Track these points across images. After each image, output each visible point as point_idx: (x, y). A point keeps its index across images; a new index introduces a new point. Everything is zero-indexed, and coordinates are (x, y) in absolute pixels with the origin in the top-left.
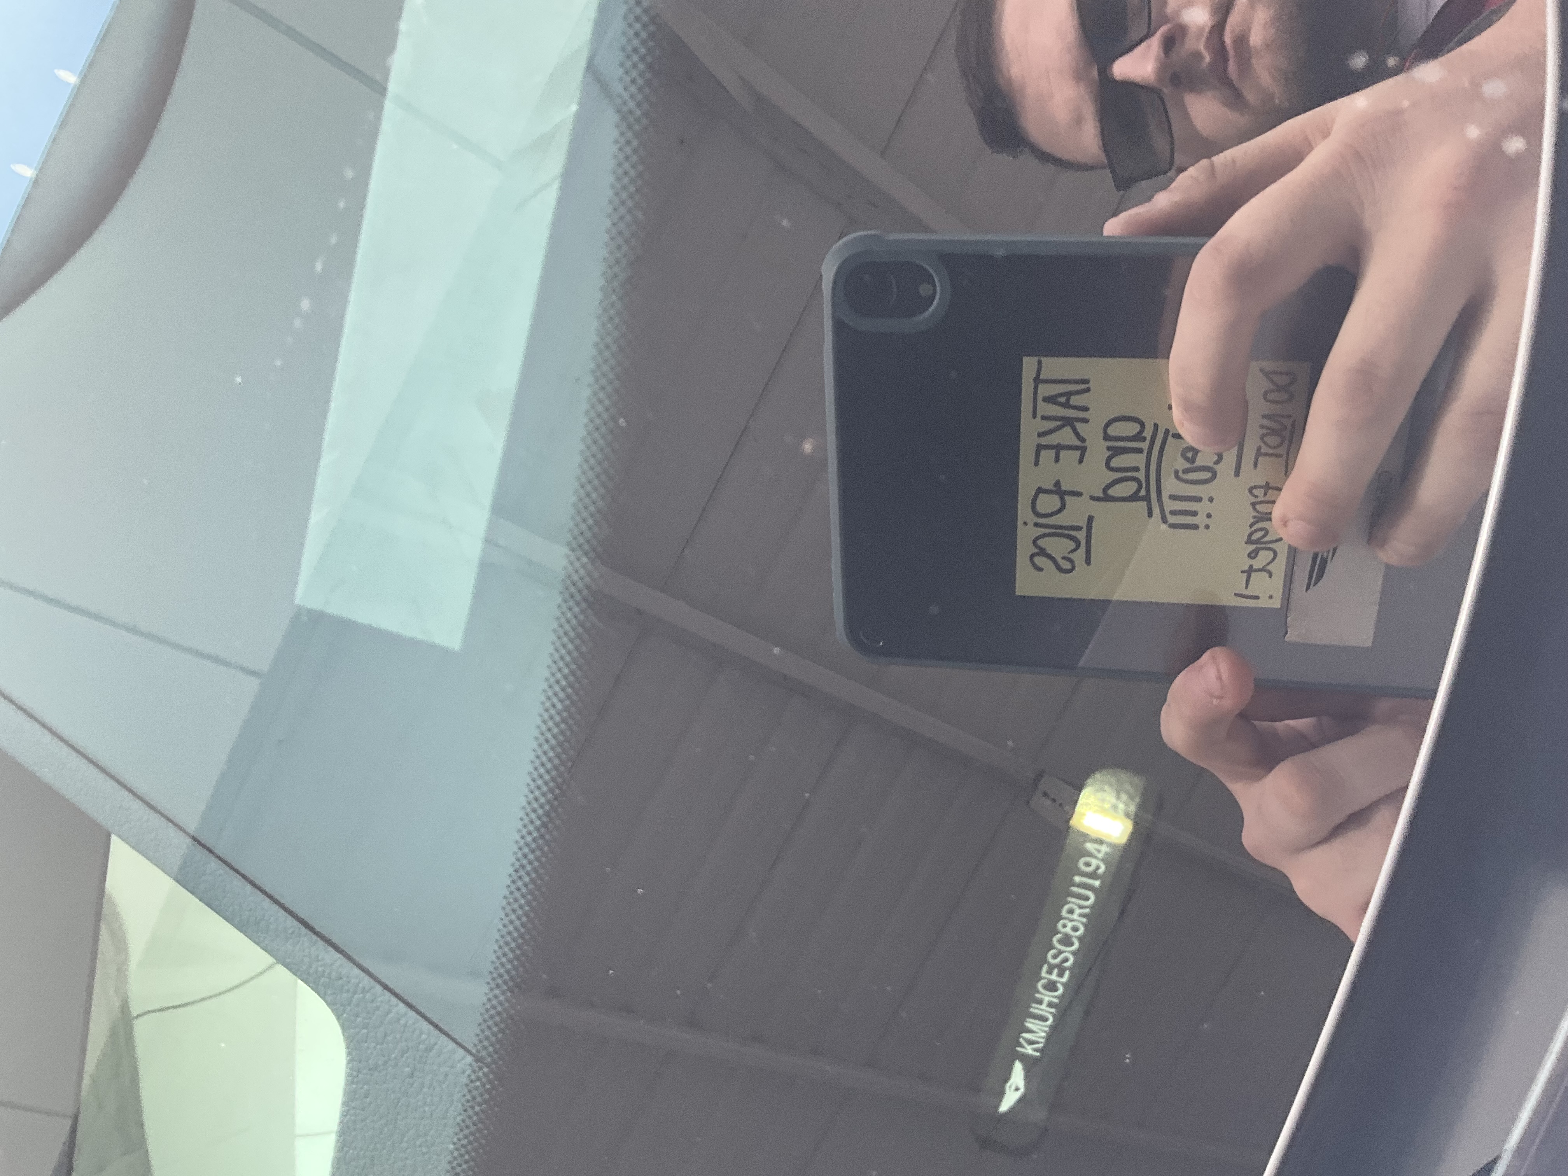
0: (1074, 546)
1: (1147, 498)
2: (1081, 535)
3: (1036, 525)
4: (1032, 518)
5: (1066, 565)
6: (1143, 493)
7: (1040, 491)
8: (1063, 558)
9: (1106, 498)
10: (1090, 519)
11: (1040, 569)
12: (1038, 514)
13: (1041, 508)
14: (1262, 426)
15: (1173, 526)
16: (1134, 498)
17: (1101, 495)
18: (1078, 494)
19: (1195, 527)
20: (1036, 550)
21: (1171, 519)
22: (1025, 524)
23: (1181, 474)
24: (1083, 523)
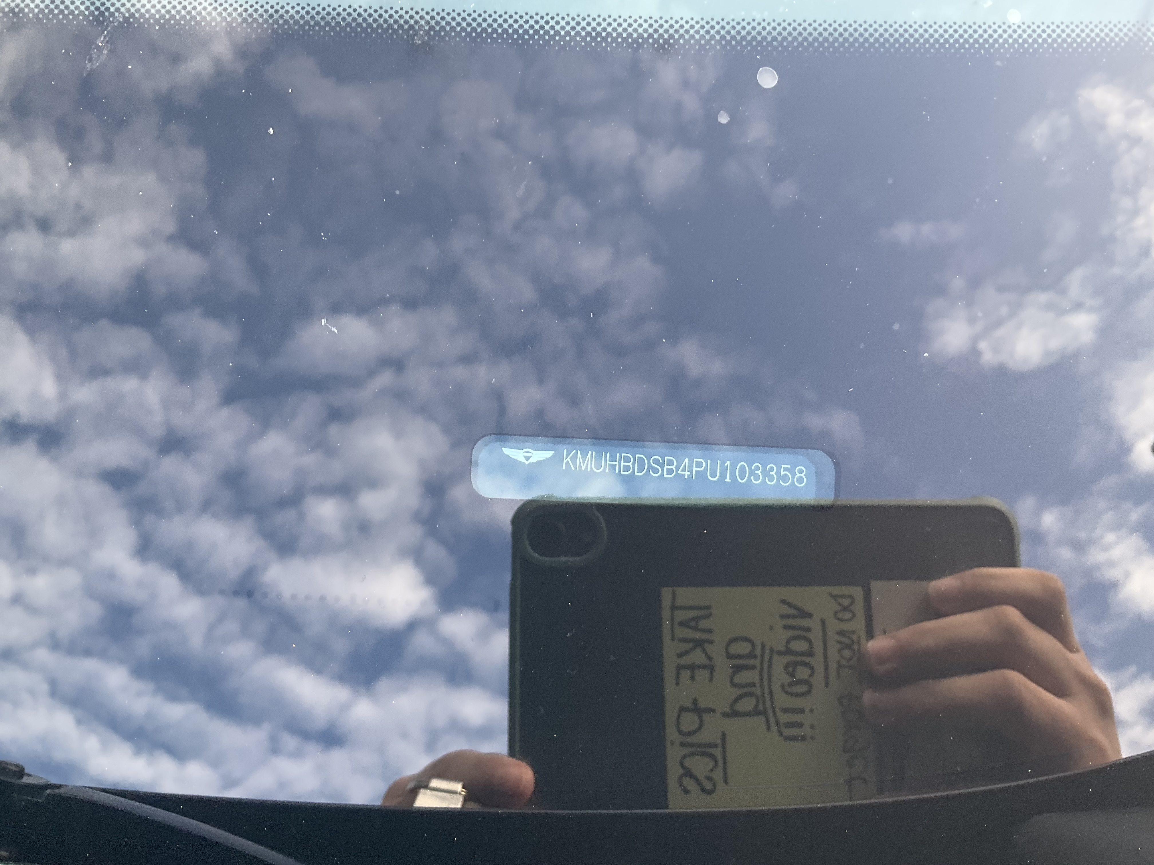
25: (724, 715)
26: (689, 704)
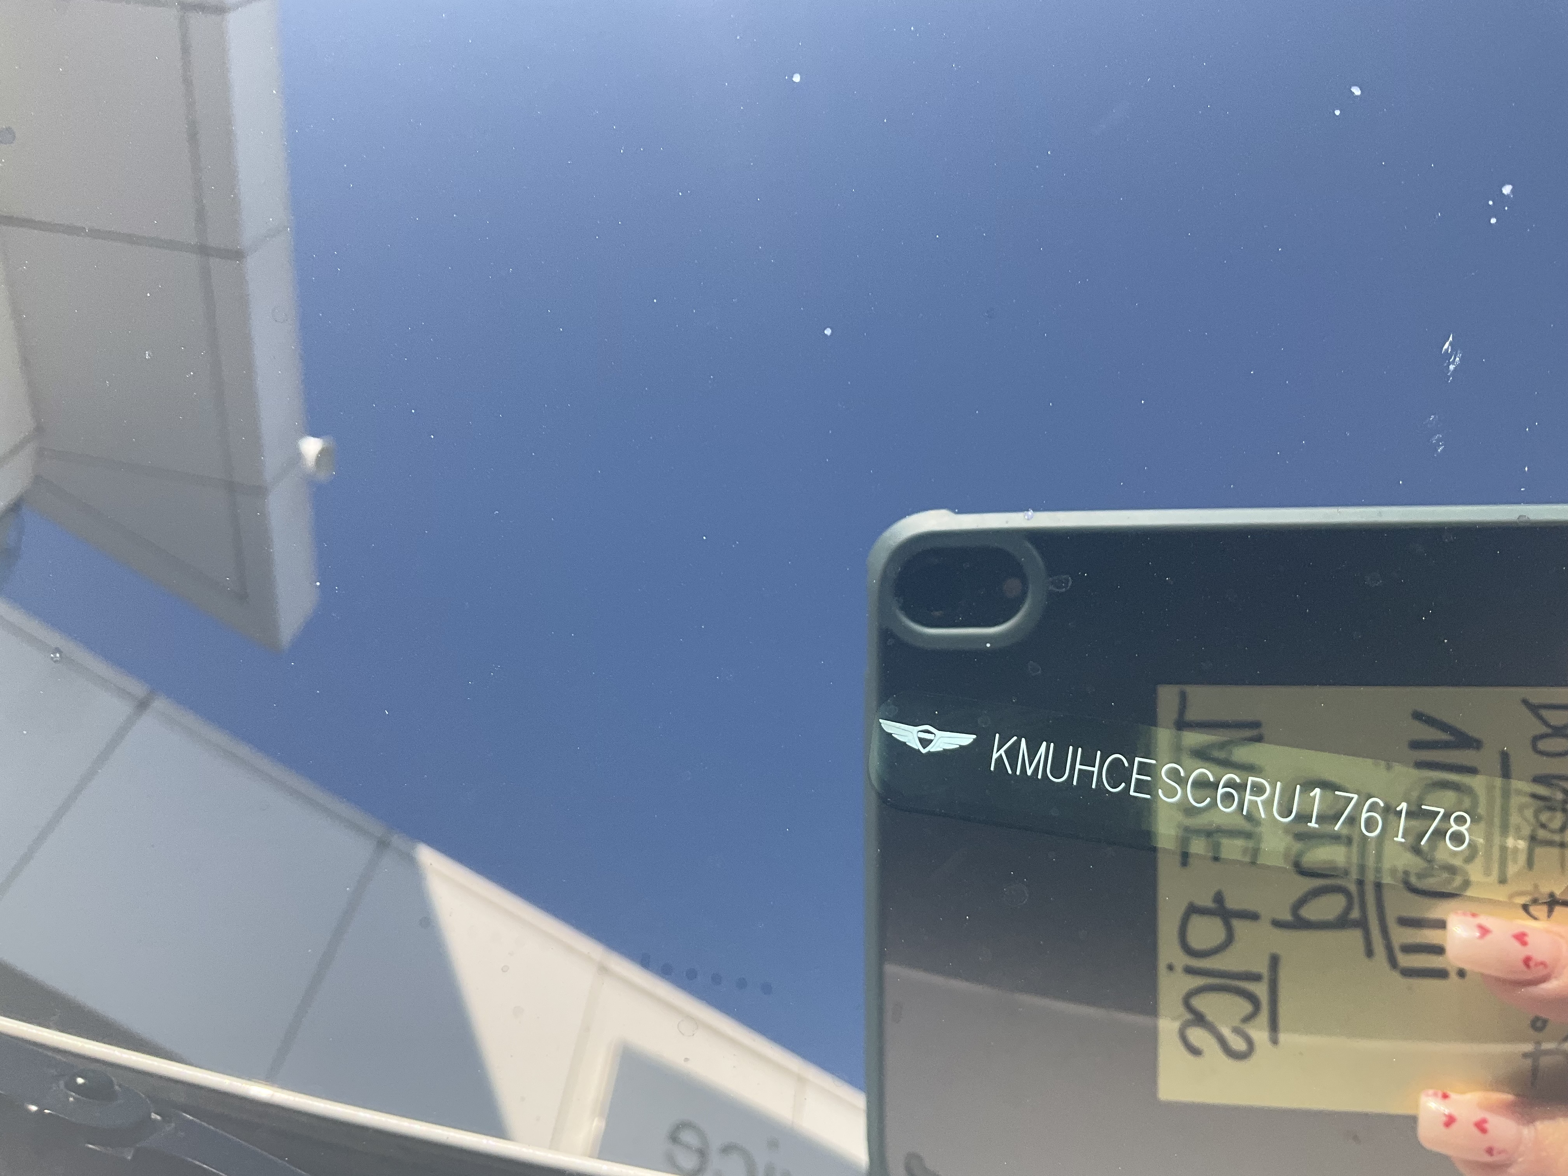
0: (1247, 1007)
1: (1362, 924)
2: (1261, 990)
3: (1190, 971)
4: (1182, 960)
5: (1238, 1044)
6: (1355, 914)
7: (1193, 910)
8: (1237, 1031)
9: (1299, 924)
10: (1275, 961)
11: (1195, 1051)
12: (1189, 951)
13: (1196, 941)
14: (1534, 796)
15: (1409, 973)
16: (1342, 923)
17: (1288, 917)
18: (1253, 916)
19: (1442, 974)
20: (1188, 1016)
21: (1406, 961)
22: (1170, 968)
23: (1413, 880)
24: (1262, 968)
25: (1278, 924)
26: (1207, 901)
